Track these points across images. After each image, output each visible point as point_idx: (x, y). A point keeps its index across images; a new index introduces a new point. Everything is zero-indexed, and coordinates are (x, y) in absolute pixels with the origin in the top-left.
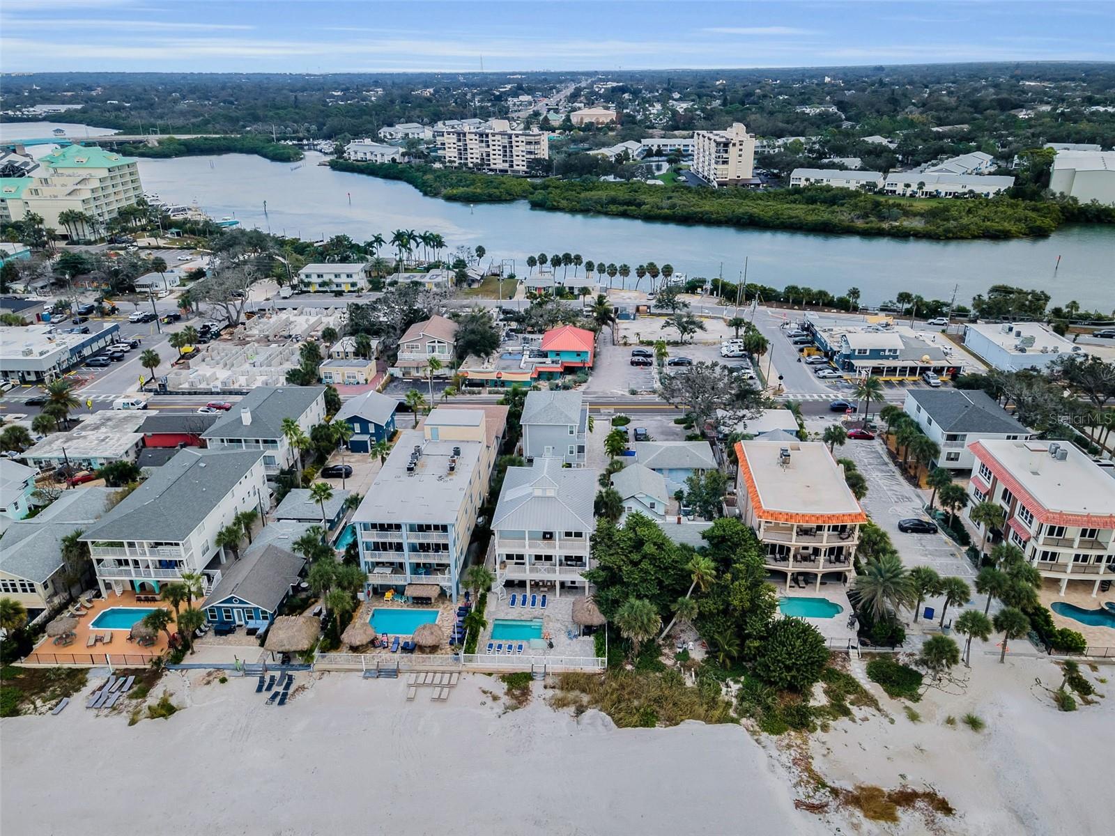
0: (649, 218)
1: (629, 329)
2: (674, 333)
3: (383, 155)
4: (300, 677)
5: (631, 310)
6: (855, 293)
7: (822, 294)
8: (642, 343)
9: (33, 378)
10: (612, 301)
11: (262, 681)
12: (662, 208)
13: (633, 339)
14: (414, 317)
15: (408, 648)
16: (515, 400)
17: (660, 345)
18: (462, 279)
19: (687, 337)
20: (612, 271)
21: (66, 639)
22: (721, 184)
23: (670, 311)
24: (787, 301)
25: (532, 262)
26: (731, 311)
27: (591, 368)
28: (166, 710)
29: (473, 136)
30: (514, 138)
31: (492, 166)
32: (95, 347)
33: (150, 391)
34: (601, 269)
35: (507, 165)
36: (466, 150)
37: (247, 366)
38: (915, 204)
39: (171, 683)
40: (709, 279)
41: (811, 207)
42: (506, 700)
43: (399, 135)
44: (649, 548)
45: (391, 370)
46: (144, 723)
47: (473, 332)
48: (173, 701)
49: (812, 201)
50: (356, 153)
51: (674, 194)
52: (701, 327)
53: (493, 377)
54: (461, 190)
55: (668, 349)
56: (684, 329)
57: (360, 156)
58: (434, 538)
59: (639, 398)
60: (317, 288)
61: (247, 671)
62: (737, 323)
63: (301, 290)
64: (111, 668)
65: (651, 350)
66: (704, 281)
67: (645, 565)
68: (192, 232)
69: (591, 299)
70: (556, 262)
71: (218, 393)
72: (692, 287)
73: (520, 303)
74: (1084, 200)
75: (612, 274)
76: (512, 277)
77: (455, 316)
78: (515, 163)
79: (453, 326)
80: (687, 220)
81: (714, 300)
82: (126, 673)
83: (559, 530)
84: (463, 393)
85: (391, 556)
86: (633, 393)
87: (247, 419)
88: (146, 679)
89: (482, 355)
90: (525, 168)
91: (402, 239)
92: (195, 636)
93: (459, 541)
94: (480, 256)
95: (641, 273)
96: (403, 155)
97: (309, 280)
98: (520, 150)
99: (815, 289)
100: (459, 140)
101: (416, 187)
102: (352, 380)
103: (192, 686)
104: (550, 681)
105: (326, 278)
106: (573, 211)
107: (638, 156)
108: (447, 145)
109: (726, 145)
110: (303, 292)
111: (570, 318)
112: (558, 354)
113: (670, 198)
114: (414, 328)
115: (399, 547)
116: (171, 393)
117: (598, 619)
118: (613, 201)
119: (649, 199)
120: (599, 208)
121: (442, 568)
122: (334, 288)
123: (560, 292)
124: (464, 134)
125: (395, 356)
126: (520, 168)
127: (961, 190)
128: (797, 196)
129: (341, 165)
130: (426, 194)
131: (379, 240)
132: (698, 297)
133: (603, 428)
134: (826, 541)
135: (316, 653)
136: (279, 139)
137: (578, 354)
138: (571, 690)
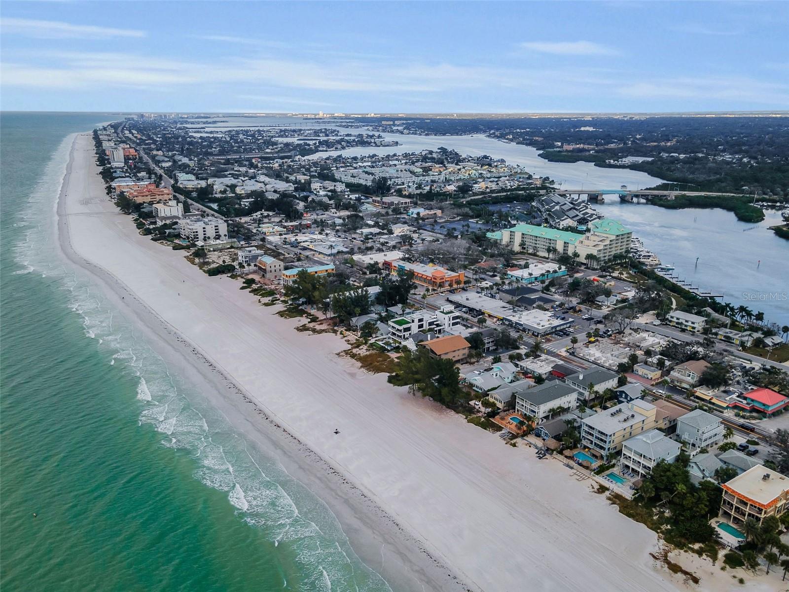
4: (548, 456)
9: (536, 334)
11: (538, 452)
15: (580, 464)
18: (759, 343)
21: (503, 419)
28: (514, 445)
32: (562, 327)
33: (568, 352)
37: (609, 355)
39: (519, 440)
42: (596, 490)
45: (665, 377)
46: (508, 445)
47: (714, 375)
48: (517, 445)
53: (708, 398)
58: (603, 437)
60: (675, 324)
61: (536, 447)
63: (666, 323)
64: (508, 430)
68: (643, 273)
71: (591, 362)
82: (511, 433)
83: (643, 454)
84: (690, 400)
85: (590, 437)
87: (581, 377)
88: (514, 437)
89: (710, 386)
92: (530, 433)
97: (672, 319)
102: (646, 376)
103: (523, 444)
104: (613, 494)
105: (680, 321)
110: (666, 325)
115: (593, 435)
116: (575, 356)
121: (602, 448)
122: (683, 327)
125: (669, 372)
129: (782, 232)
134: (748, 509)
135: (555, 452)
136: (757, 201)
137: (764, 405)
138: (616, 498)
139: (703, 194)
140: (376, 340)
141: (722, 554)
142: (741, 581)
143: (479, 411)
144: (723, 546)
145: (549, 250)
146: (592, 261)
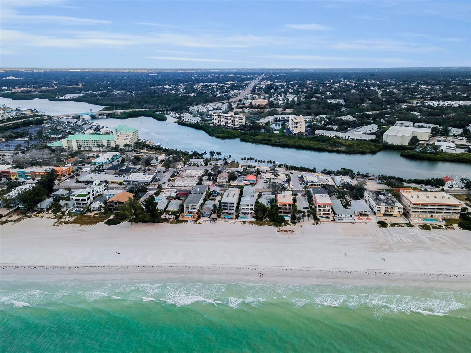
0: (273, 145)
1: (264, 176)
2: (273, 177)
3: (194, 120)
4: (216, 221)
5: (265, 171)
6: (315, 168)
7: (308, 168)
8: (266, 178)
9: (146, 183)
10: (261, 169)
11: (211, 222)
12: (277, 142)
13: (265, 178)
14: (220, 172)
15: (229, 219)
16: (241, 188)
17: (270, 179)
18: (226, 163)
19: (276, 177)
20: (261, 162)
21: (183, 217)
22: (295, 134)
23: (274, 172)
24: (300, 170)
25: (242, 159)
26: (287, 172)
27: (256, 183)
29: (223, 117)
30: (235, 118)
31: (228, 126)
34: (259, 161)
35: (233, 125)
36: (220, 120)
37: (186, 182)
38: (347, 142)
39: (199, 221)
40: (284, 164)
41: (318, 143)
42: (243, 224)
43: (196, 110)
44: (262, 206)
45: (216, 183)
47: (232, 176)
49: (318, 141)
50: (186, 119)
51: (281, 138)
52: (279, 175)
53: (236, 184)
54: (221, 135)
55: (272, 180)
56: (275, 176)
57: (187, 120)
58: (232, 205)
59: (264, 189)
60: (193, 165)
61: (208, 221)
62: (286, 175)
63: (190, 165)
64: (191, 220)
65: (268, 180)
66: (282, 165)
67: (262, 209)
68: (154, 148)
69: (256, 168)
70: (248, 159)
72: (280, 166)
73: (240, 169)
74: (390, 143)
75: (261, 163)
76: (237, 162)
77: (228, 173)
78: (235, 125)
79: (228, 174)
80: (283, 146)
81: (284, 169)
83: (250, 204)
84: (231, 187)
85: (226, 208)
86: (264, 188)
87: (198, 190)
88: (196, 221)
89: (234, 180)
90: (238, 127)
91: (212, 153)
92: (200, 217)
93: (235, 205)
94: (230, 157)
95: (268, 162)
96: (201, 120)
98: (237, 122)
99: (306, 167)
100: (218, 118)
101: (207, 133)
102: (208, 185)
103: (202, 222)
104: (248, 222)
105: (195, 163)
106: (252, 142)
107: (273, 121)
108: (215, 119)
109: (297, 123)
110: (189, 166)
111: (251, 173)
112: (249, 180)
113: (279, 139)
114: (220, 175)
115: (227, 206)
117: (255, 215)
118: (263, 140)
119: (273, 139)
120: (259, 141)
121: (233, 209)
122: (197, 165)
123: (249, 167)
124: (220, 116)
125: (217, 180)
126: (237, 126)
127: (360, 138)
128: (315, 139)
129: (181, 123)
130: (210, 135)
131: (205, 153)
132: (281, 168)
133: (257, 193)
134: (287, 207)
135: (217, 219)
136: (157, 111)
137: (253, 180)
138: (251, 223)
139: (131, 110)
140: (68, 211)
141: (289, 222)
142: (301, 226)
143: (170, 219)
144: (288, 221)
145: (99, 146)
146: (128, 147)
